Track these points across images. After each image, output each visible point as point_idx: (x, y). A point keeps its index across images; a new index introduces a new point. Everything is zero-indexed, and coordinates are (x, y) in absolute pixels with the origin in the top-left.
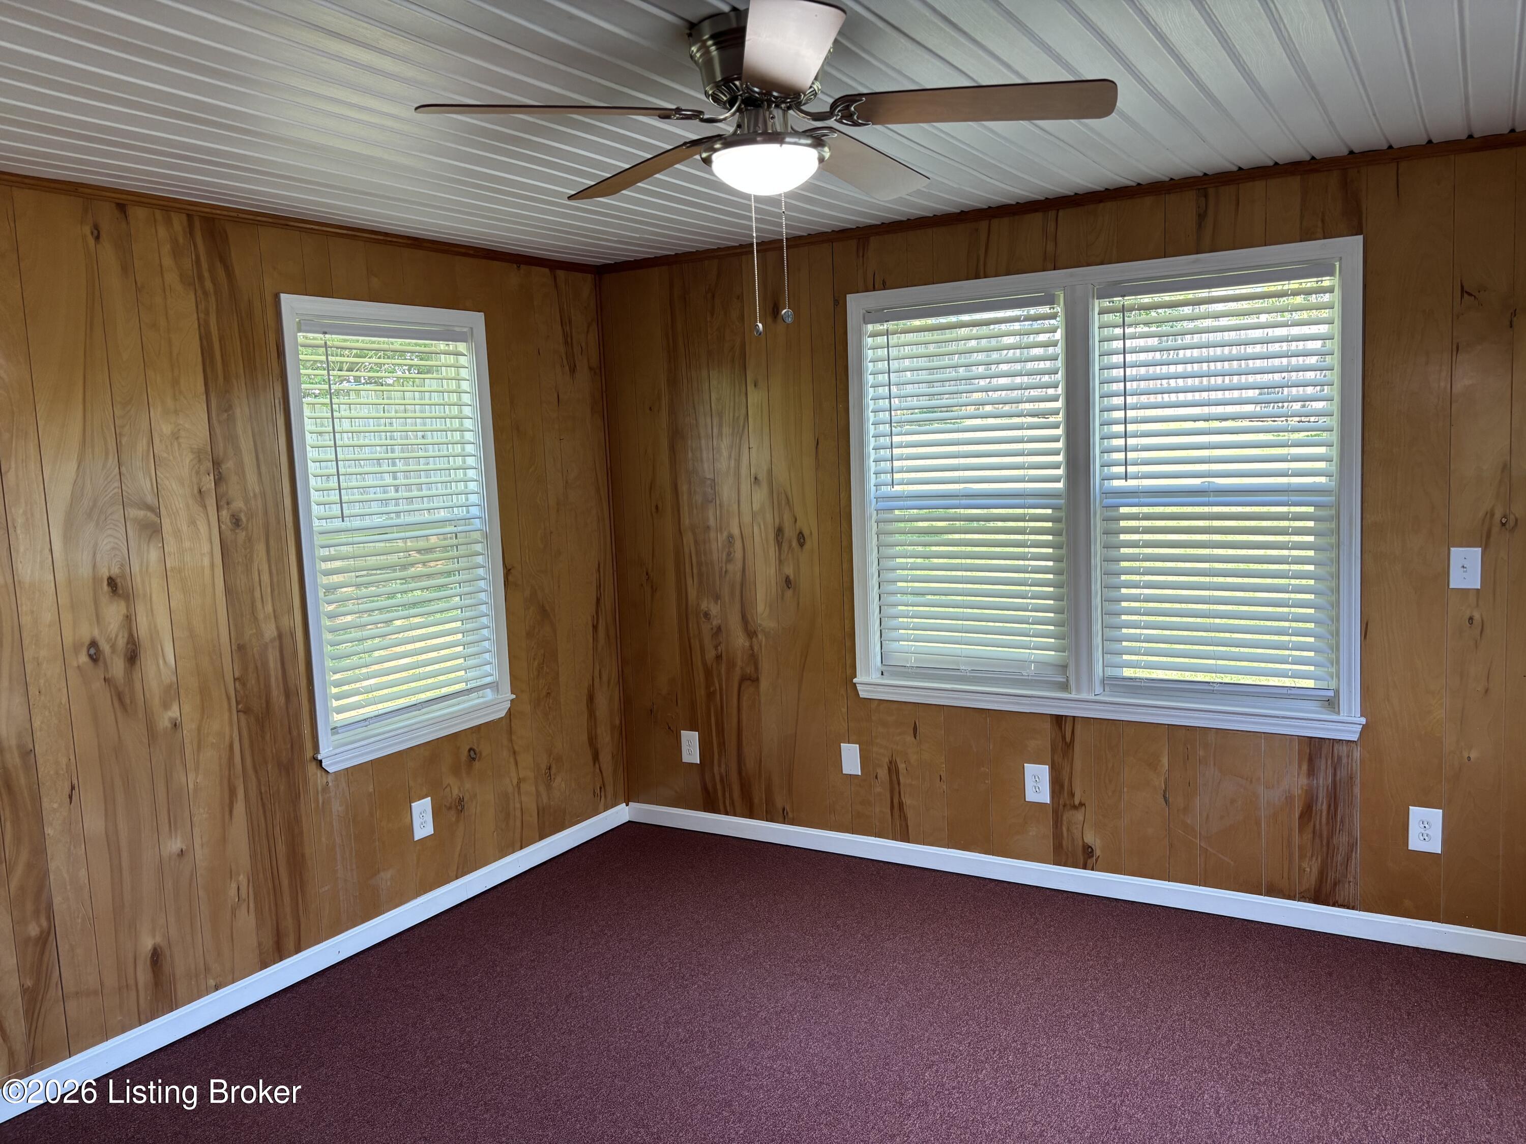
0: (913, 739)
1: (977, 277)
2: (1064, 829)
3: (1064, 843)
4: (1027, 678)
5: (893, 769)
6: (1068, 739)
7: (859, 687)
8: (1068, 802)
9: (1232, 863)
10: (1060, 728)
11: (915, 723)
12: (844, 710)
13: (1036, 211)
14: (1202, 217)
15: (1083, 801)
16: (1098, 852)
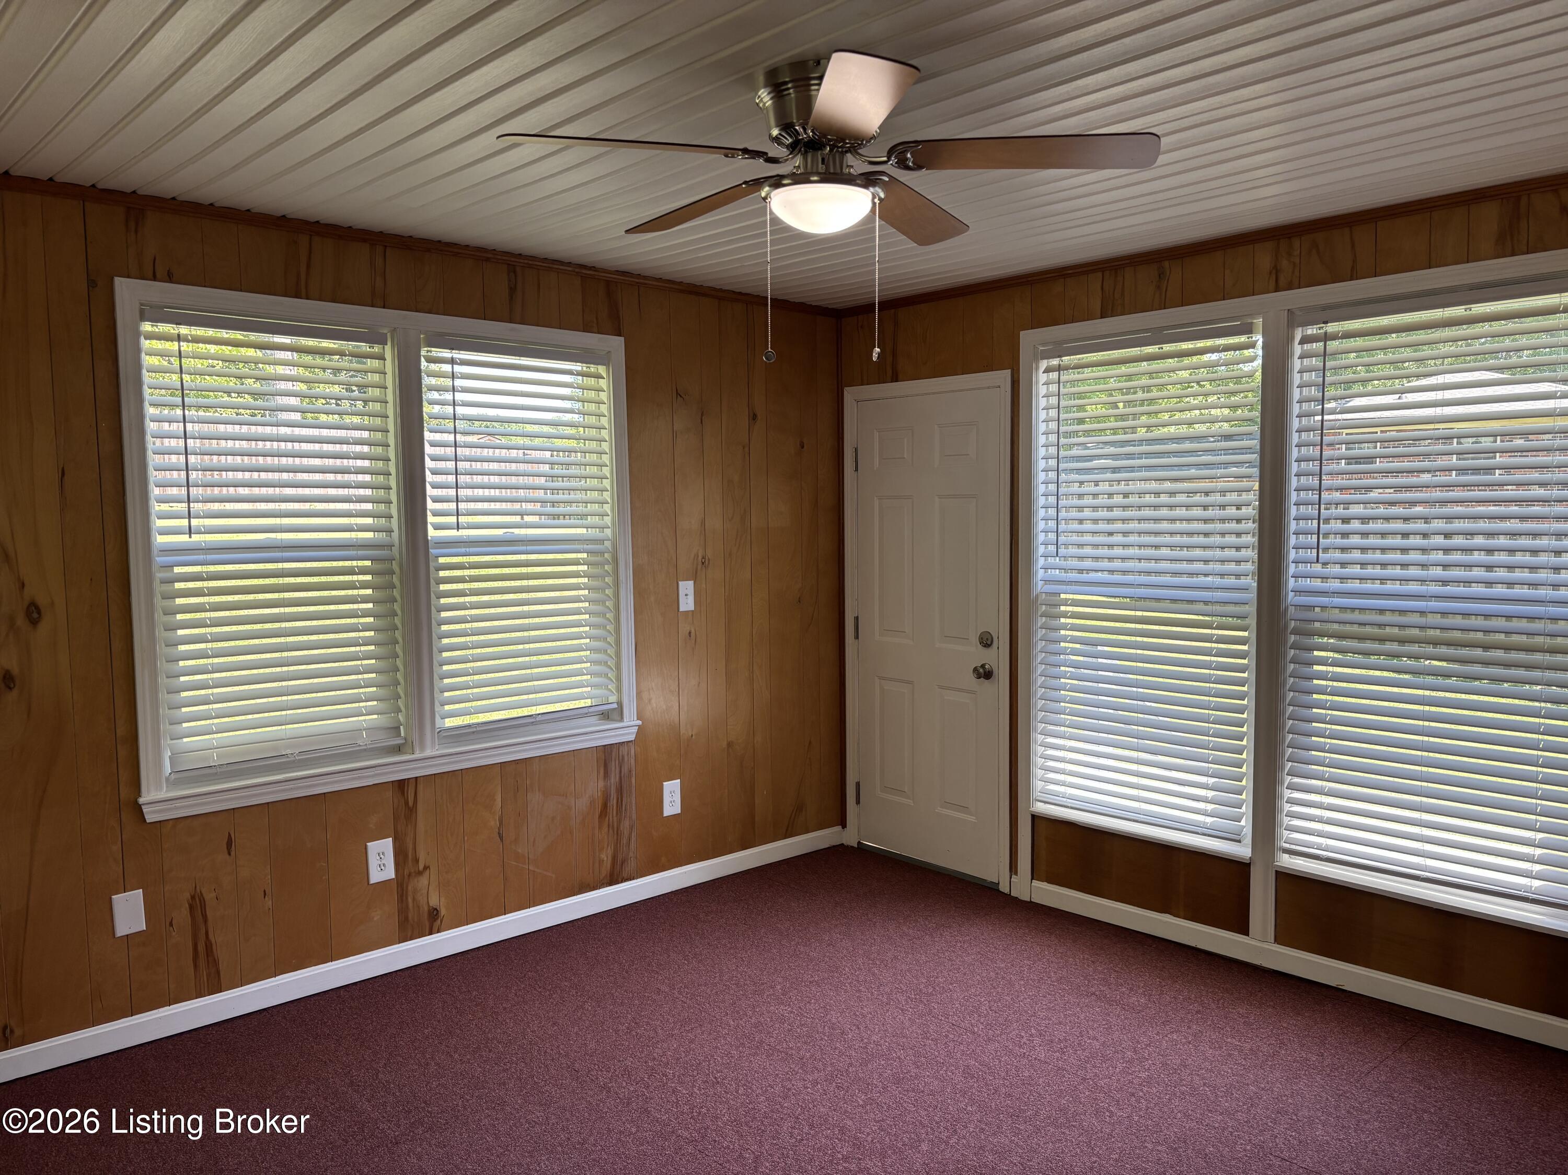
0: (228, 856)
1: (297, 296)
2: (410, 900)
3: (410, 916)
4: (365, 747)
5: (197, 905)
6: (411, 804)
7: (145, 809)
8: (412, 871)
9: (554, 876)
10: (403, 793)
11: (230, 835)
12: (116, 848)
13: (365, 241)
14: (512, 290)
15: (427, 865)
16: (443, 912)
